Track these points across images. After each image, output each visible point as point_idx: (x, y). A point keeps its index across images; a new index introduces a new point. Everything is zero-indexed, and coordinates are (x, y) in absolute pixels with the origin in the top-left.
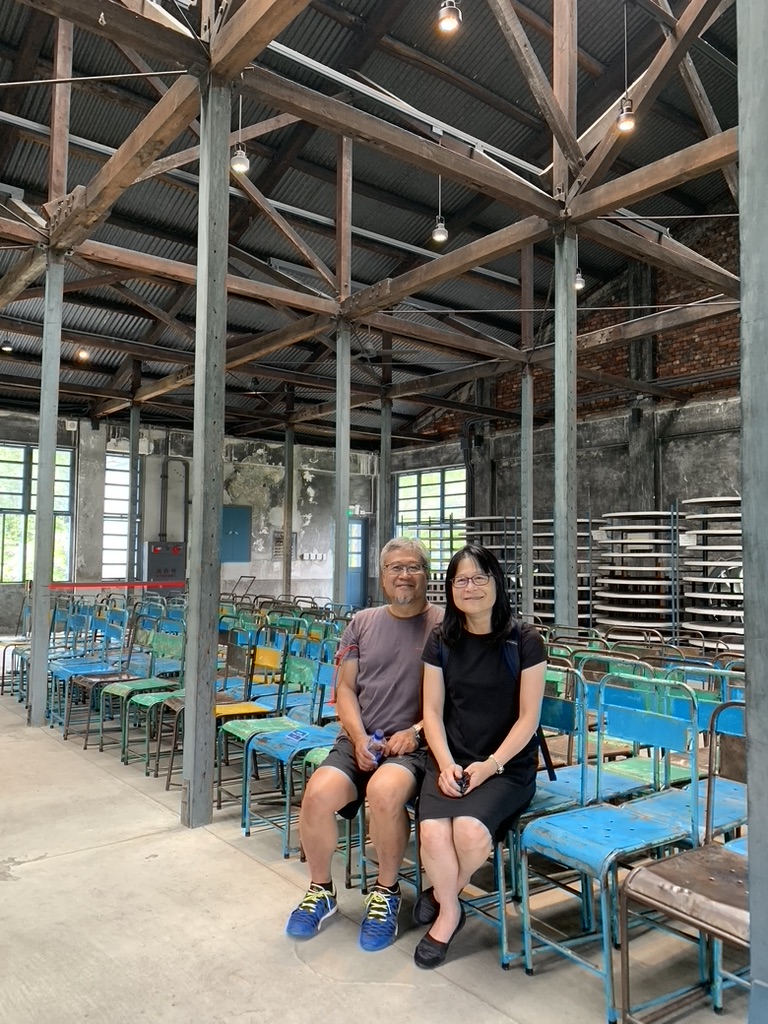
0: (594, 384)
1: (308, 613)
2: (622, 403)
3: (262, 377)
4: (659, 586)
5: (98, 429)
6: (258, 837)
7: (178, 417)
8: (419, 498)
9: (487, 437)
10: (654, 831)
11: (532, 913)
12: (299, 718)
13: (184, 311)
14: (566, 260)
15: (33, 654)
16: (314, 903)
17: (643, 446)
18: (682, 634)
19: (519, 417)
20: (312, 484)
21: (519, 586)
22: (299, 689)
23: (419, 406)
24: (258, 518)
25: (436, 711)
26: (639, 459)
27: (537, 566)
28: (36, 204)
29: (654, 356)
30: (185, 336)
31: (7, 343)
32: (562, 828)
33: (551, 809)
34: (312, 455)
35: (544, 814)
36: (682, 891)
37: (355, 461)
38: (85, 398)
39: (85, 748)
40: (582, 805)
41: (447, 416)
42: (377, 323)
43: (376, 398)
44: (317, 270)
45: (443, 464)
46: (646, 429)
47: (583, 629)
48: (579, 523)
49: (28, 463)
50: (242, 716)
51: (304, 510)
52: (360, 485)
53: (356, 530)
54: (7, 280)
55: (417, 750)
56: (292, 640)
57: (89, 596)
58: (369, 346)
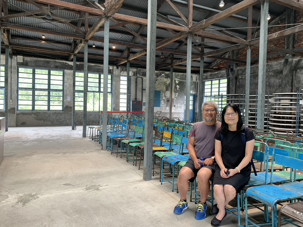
0: (272, 51)
1: (178, 122)
2: (281, 57)
3: (164, 52)
4: (291, 117)
5: (118, 69)
6: (164, 185)
7: (140, 65)
8: (211, 88)
9: (234, 69)
10: (290, 194)
11: (248, 215)
12: (176, 152)
13: (142, 33)
14: (265, 10)
15: (103, 131)
16: (181, 205)
17: (288, 71)
18: (299, 133)
19: (246, 62)
20: (178, 84)
21: (243, 116)
22: (175, 144)
23: (213, 59)
24: (162, 94)
25: (219, 153)
26: (286, 76)
27: (250, 110)
28: (101, 4)
29: (294, 41)
30: (142, 40)
31: (94, 45)
32: (259, 190)
33: (255, 184)
34: (178, 75)
35: (253, 186)
36: (300, 213)
37: (192, 77)
38: (114, 60)
39: (117, 157)
40: (265, 184)
41: (221, 62)
42: (200, 33)
43: (199, 57)
44: (182, 18)
45: (219, 78)
46: (289, 66)
47: (266, 130)
48: (265, 96)
49: (100, 78)
50: (159, 151)
51: (176, 92)
52: (193, 84)
53: (191, 98)
54: (94, 26)
55: (213, 164)
56: (174, 130)
57: (117, 116)
58: (197, 41)
